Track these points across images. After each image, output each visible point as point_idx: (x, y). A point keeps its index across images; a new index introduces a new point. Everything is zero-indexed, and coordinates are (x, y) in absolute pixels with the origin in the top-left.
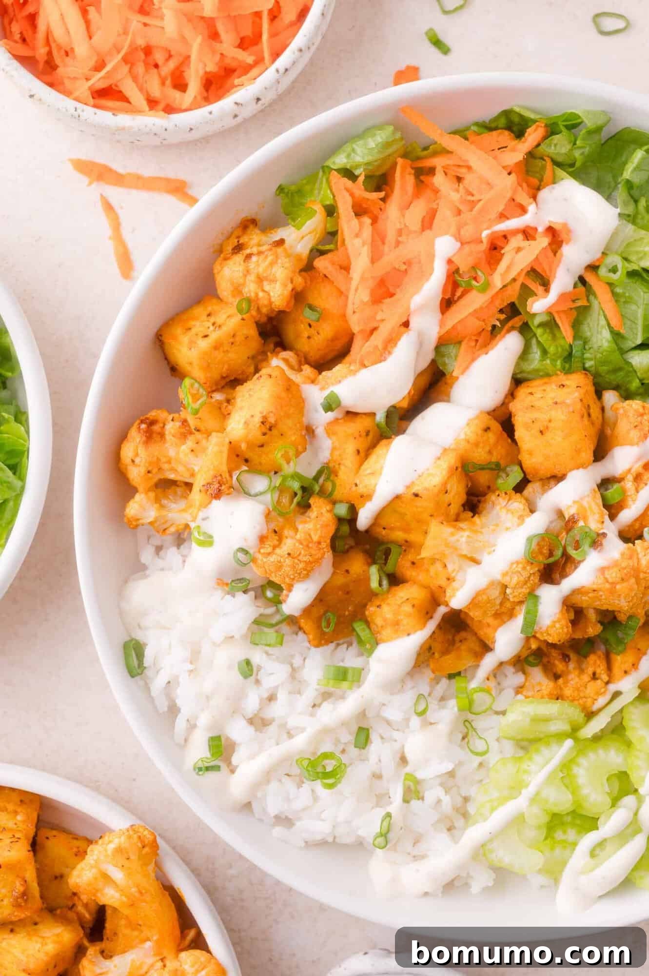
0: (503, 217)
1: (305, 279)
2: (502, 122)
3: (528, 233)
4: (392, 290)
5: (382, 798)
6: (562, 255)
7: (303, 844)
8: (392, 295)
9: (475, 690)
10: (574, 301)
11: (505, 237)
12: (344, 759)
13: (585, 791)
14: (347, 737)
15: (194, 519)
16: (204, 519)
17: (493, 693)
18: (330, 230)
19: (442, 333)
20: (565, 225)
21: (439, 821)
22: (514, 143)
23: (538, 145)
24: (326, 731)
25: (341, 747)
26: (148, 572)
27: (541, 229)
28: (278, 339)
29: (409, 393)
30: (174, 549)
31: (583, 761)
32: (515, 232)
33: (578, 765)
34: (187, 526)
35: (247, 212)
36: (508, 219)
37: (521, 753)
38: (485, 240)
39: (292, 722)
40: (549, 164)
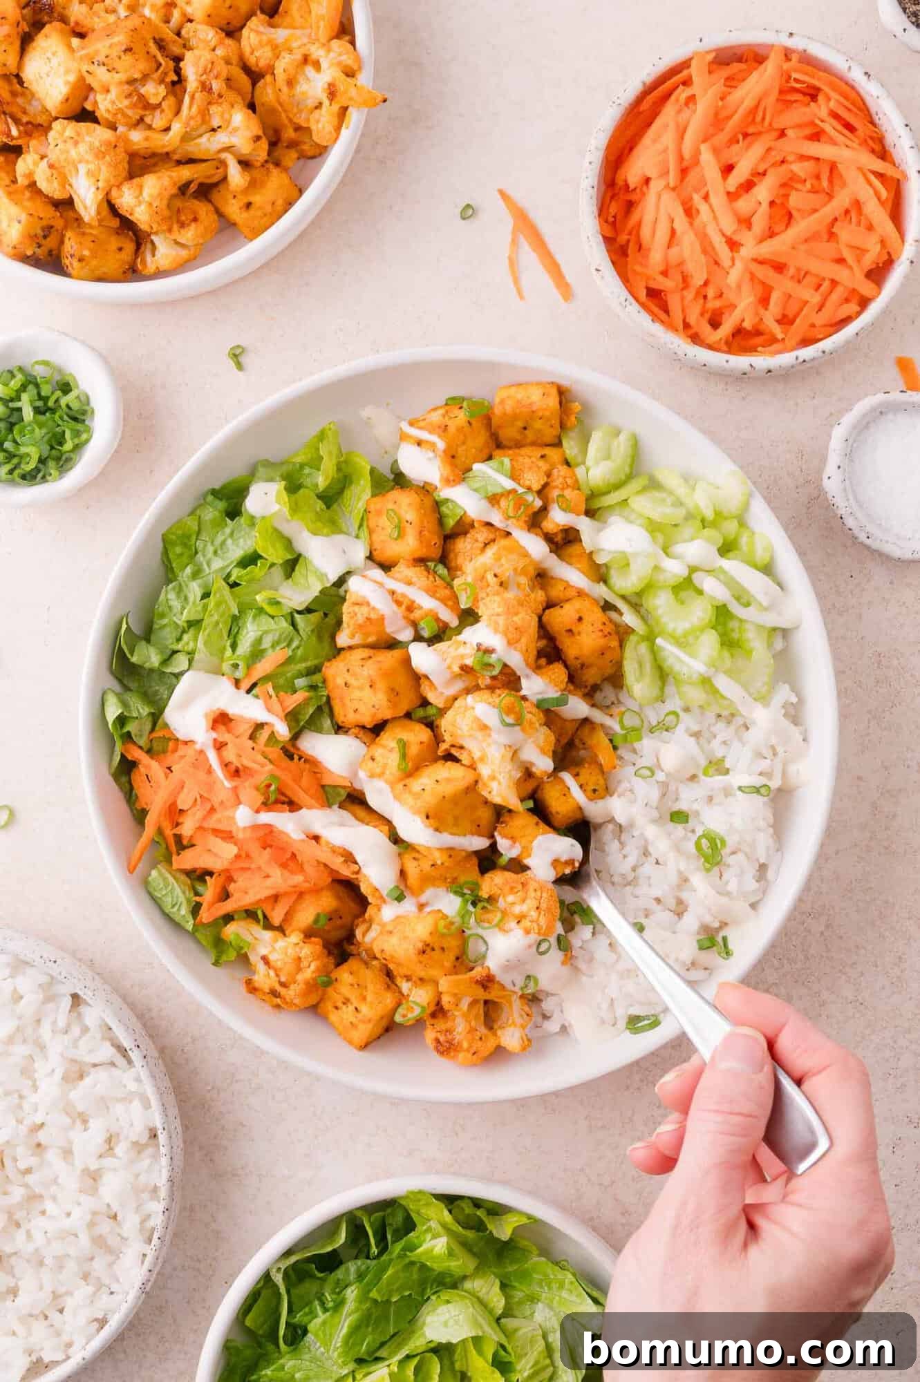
0: (210, 771)
1: (292, 931)
2: (124, 779)
3: (219, 746)
4: (288, 855)
5: (727, 792)
6: (233, 715)
7: (779, 853)
8: (294, 855)
9: (623, 727)
10: (271, 697)
11: (226, 765)
12: (699, 832)
13: (695, 620)
14: (679, 830)
15: (515, 993)
16: (514, 985)
17: (623, 709)
18: (245, 915)
19: (316, 805)
20: (206, 715)
21: (740, 739)
22: (142, 769)
23: (141, 748)
24: (678, 849)
25: (690, 834)
26: (567, 1025)
27: (214, 735)
28: (345, 943)
29: (375, 827)
30: (544, 1005)
31: (671, 626)
32: (220, 757)
33: (674, 630)
34: (522, 997)
35: (243, 989)
36: (210, 766)
37: (671, 679)
38: (234, 784)
39: (673, 878)
40: (155, 735)
